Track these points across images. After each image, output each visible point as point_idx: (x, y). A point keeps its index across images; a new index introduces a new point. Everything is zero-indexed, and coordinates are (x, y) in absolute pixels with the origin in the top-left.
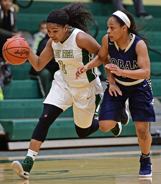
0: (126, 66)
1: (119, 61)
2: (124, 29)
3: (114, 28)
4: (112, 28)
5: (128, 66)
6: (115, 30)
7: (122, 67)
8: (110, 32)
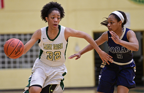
0: (122, 51)
1: (117, 48)
2: (120, 23)
3: (113, 23)
4: (111, 23)
5: (123, 50)
6: (114, 24)
7: (119, 52)
8: (110, 25)
